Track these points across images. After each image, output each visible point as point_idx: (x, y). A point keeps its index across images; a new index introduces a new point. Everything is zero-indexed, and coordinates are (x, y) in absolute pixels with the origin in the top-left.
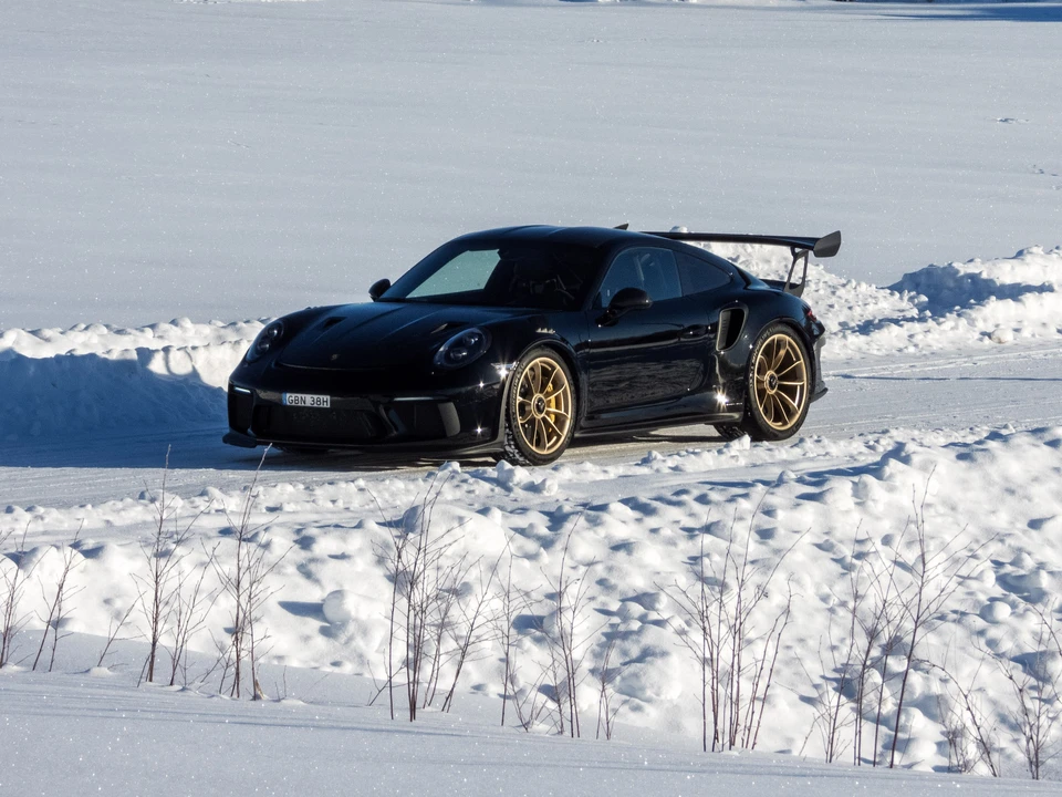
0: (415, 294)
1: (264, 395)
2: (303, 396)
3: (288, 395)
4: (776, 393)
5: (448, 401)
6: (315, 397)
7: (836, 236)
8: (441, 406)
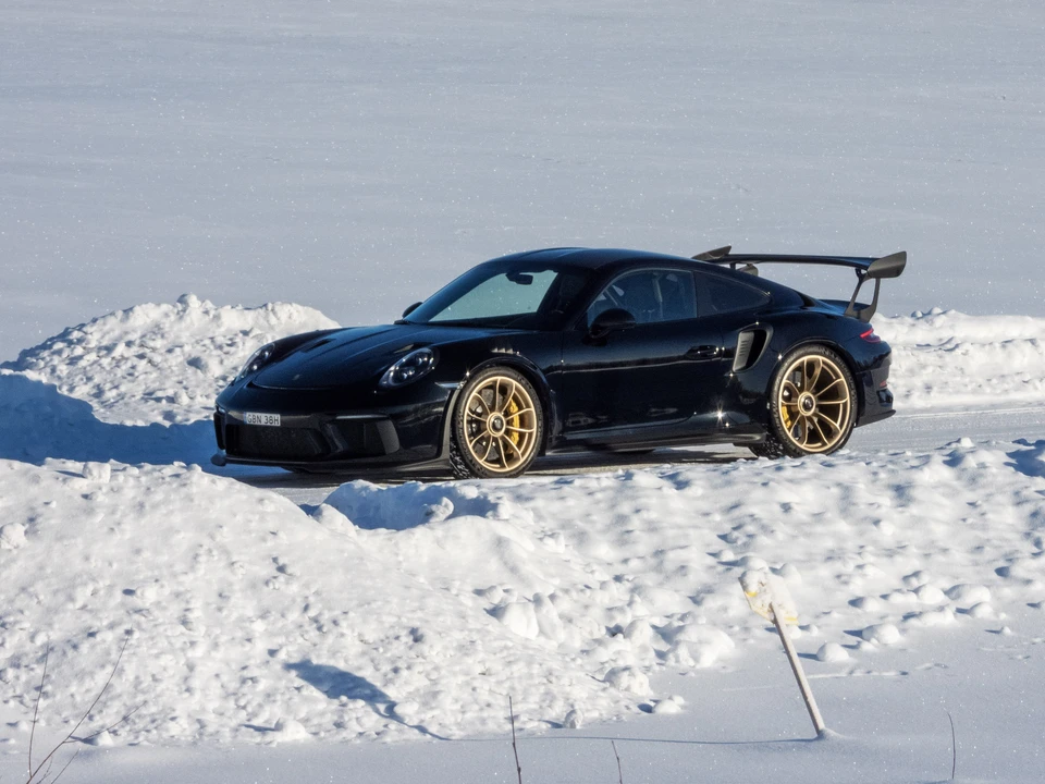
0: (437, 318)
1: (234, 414)
2: (259, 414)
3: (248, 414)
4: (815, 414)
5: (388, 419)
6: (268, 415)
7: (902, 256)
8: (379, 424)
